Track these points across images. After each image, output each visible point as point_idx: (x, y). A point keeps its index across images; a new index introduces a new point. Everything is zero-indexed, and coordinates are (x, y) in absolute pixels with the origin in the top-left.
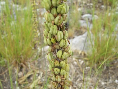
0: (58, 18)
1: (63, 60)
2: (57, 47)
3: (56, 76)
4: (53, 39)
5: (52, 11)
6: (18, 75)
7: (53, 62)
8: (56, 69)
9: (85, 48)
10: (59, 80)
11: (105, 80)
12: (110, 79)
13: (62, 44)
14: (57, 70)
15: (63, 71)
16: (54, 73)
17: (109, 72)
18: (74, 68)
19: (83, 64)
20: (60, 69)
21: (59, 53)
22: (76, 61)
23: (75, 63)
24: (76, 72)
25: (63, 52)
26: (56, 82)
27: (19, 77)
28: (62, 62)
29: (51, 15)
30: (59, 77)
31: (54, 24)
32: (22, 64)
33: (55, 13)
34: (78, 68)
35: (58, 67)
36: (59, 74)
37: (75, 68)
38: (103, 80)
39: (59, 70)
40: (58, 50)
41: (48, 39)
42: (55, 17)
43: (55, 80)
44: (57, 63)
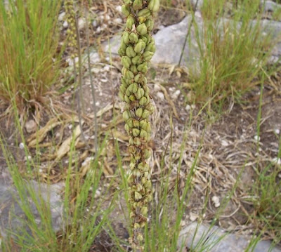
0: (138, 76)
1: (144, 119)
2: (136, 104)
3: (134, 138)
4: (132, 97)
5: (132, 69)
6: (25, 128)
7: (131, 121)
8: (134, 130)
9: (183, 57)
10: (138, 143)
11: (231, 137)
12: (242, 133)
13: (142, 102)
14: (136, 131)
15: (143, 132)
16: (132, 135)
17: (240, 117)
18: (158, 109)
19: (179, 97)
20: (140, 130)
21: (139, 112)
22: (162, 91)
23: (161, 95)
24: (162, 116)
25: (143, 110)
26: (134, 145)
27: (29, 131)
28: (142, 122)
29: (131, 73)
30: (138, 139)
31: (134, 82)
32: (33, 101)
33: (135, 71)
34: (167, 107)
35: (137, 128)
36: (139, 136)
37: (161, 108)
38: (226, 135)
39: (138, 131)
40: (138, 108)
41: (126, 97)
42: (135, 75)
43: (132, 143)
44: (136, 123)
